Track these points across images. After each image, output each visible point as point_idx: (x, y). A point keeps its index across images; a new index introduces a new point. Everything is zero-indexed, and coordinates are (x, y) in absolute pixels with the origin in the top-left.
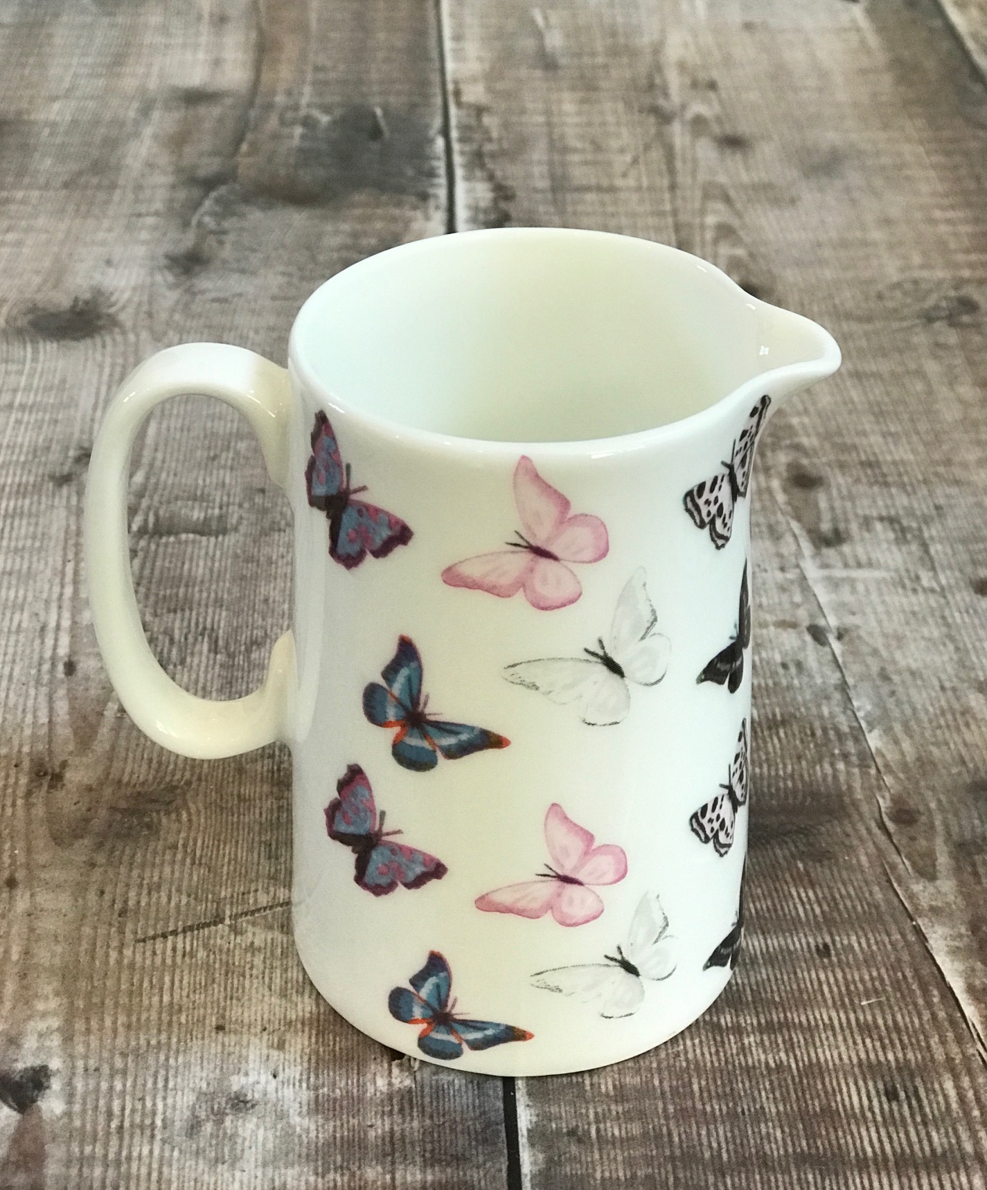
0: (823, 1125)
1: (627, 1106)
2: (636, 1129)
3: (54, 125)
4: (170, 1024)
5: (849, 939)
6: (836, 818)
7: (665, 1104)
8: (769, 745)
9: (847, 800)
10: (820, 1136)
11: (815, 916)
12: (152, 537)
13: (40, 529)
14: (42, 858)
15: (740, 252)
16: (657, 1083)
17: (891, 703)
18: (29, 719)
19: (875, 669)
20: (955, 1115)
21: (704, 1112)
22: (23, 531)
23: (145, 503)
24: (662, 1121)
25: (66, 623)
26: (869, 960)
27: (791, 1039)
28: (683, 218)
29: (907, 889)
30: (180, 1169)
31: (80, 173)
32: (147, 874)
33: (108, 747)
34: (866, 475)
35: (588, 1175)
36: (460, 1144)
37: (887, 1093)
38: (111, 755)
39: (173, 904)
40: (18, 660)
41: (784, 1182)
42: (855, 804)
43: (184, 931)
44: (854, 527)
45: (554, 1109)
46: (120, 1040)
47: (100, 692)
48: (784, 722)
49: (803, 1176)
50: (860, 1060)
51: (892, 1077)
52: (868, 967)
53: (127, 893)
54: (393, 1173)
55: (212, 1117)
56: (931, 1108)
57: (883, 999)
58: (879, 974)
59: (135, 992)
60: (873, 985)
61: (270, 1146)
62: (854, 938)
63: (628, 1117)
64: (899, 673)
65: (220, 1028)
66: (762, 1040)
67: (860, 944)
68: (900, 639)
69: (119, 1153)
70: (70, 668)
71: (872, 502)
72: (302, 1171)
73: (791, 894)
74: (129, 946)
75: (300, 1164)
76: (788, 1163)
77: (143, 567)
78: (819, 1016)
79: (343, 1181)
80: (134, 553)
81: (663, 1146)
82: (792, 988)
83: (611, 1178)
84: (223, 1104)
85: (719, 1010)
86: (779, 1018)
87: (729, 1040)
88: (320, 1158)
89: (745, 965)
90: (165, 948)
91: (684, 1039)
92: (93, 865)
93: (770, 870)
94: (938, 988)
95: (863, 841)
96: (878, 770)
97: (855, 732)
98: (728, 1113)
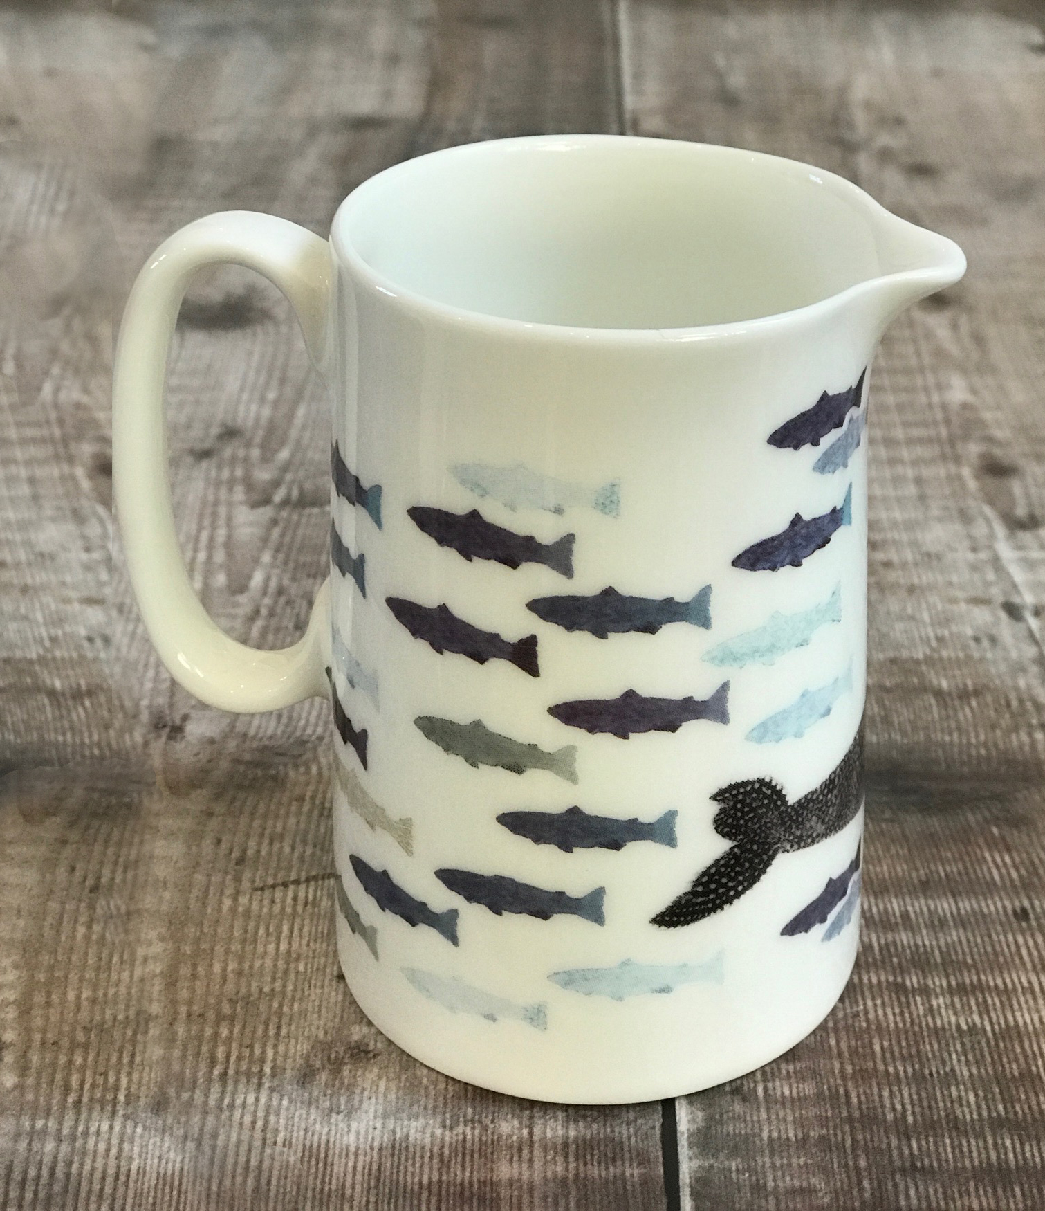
0: (1022, 1089)
1: (798, 1065)
2: (808, 1089)
4: (286, 972)
6: (1034, 785)
7: (842, 1064)
8: (960, 714)
10: (1019, 1100)
11: (1012, 880)
12: (295, 507)
16: (833, 1042)
18: (152, 674)
21: (887, 1074)
23: (289, 477)
24: (839, 1081)
27: (985, 1001)
30: (291, 1118)
31: (240, 186)
32: (270, 823)
35: (754, 1136)
39: (296, 854)
41: (978, 1147)
43: (307, 880)
46: (230, 988)
48: (976, 693)
49: (999, 1142)
53: (246, 842)
54: (531, 1128)
55: (328, 1066)
59: (249, 940)
61: (392, 1097)
63: (800, 1076)
65: (341, 977)
66: (953, 1002)
72: (427, 1124)
73: (984, 858)
74: (245, 894)
75: (425, 1117)
76: (982, 1127)
77: (282, 535)
78: (1016, 980)
79: (473, 1135)
80: (275, 522)
81: (839, 1107)
82: (986, 952)
83: (779, 1138)
84: (342, 1053)
85: (903, 971)
86: (971, 981)
87: (915, 1001)
88: (448, 1110)
89: (933, 925)
90: (285, 896)
91: (864, 999)
92: (211, 815)
93: (962, 833)
98: (914, 1075)
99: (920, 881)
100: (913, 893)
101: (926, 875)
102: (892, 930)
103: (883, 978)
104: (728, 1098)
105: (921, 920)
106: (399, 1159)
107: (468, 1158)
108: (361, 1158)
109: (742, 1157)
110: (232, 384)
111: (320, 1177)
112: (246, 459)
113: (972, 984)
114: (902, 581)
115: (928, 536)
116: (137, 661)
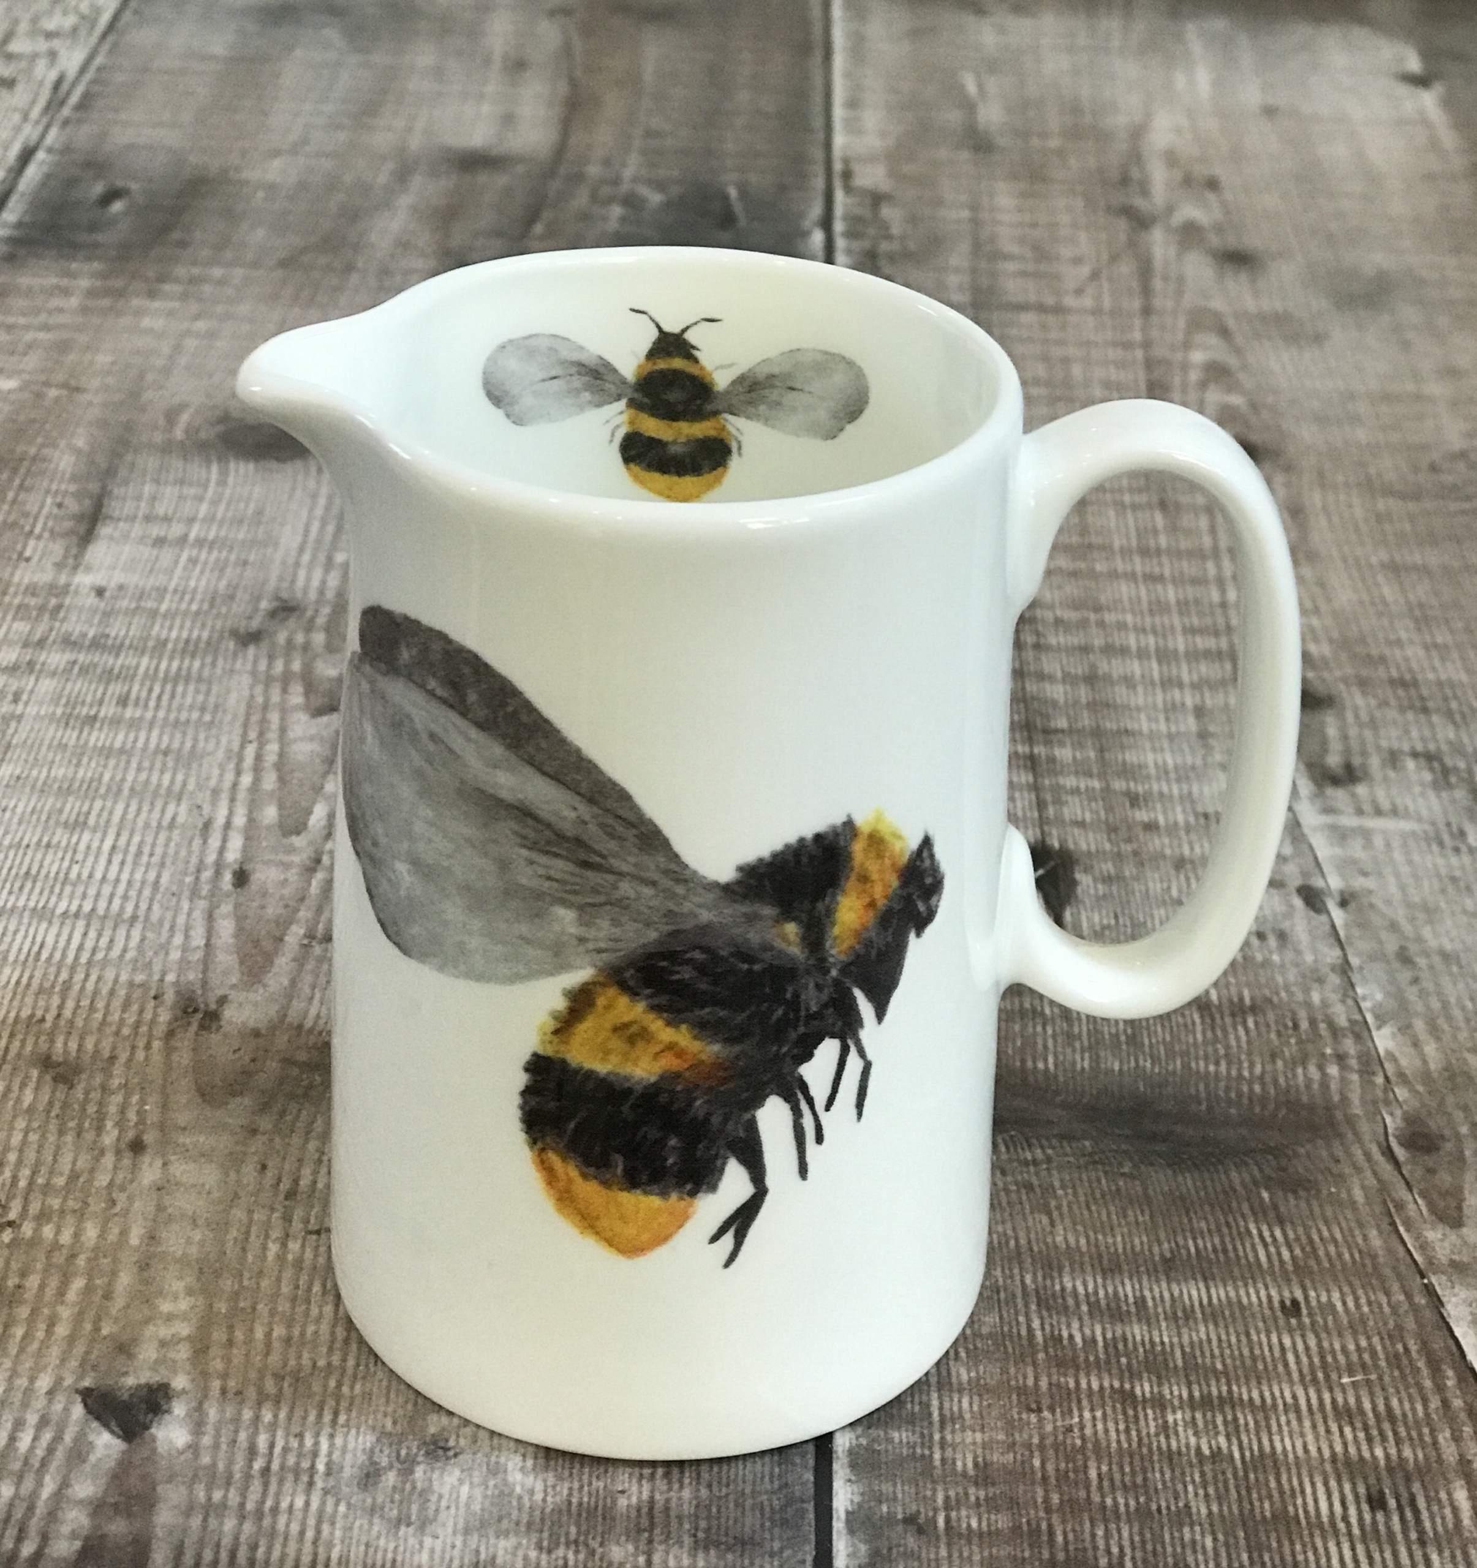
0: (1273, 1535)
1: (991, 1491)
2: (1002, 1521)
3: (272, 188)
4: (347, 1341)
5: (1329, 1296)
6: (1321, 1137)
7: (1046, 1491)
8: (1232, 1037)
9: (1339, 1115)
10: (1269, 1549)
11: (1282, 1262)
13: (212, 699)
14: (182, 1118)
15: (1236, 400)
16: (1037, 1463)
17: (1411, 994)
18: (178, 939)
19: (1391, 946)
20: (1467, 1534)
21: (1103, 1507)
22: (189, 700)
24: (1042, 1514)
25: (240, 820)
26: (1357, 1325)
27: (1235, 1419)
28: (1159, 352)
29: (1418, 1237)
30: (348, 1529)
31: (304, 251)
33: (286, 983)
34: (1398, 698)
36: (748, 1523)
37: (1370, 1500)
38: (290, 992)
40: (168, 861)
42: (1350, 1120)
44: (1375, 762)
45: (887, 1488)
46: (274, 1359)
47: (280, 911)
48: (1254, 1009)
50: (1334, 1455)
51: (1379, 1480)
52: (1355, 1334)
53: (299, 1170)
54: (649, 1554)
55: (397, 1465)
56: (1433, 1523)
57: (1373, 1377)
58: (1370, 1344)
59: (300, 1298)
60: (1360, 1357)
61: (477, 1507)
62: (1336, 1296)
63: (992, 1504)
64: (1427, 954)
66: (1194, 1418)
67: (1344, 1303)
68: (1430, 912)
69: (263, 1502)
70: (241, 878)
71: (1401, 730)
72: (519, 1544)
73: (1249, 1232)
74: (296, 1239)
75: (516, 1534)
78: (1277, 1394)
79: (576, 1560)
81: (1040, 1547)
82: (1241, 1354)
84: (414, 1449)
85: (1134, 1375)
86: (1219, 1392)
87: (1146, 1415)
88: (546, 1528)
89: (1176, 1318)
91: (1080, 1409)
92: (254, 1132)
93: (1222, 1197)
94: (1454, 1368)
95: (1358, 1169)
96: (1387, 1078)
97: (1357, 1029)
98: (1137, 1510)
99: (1162, 1255)
100: (1153, 1272)
101: (1171, 1249)
102: (1122, 1322)
103: (1106, 1384)
104: (900, 1528)
105: (1160, 1310)
110: (289, 539)
112: (306, 647)
113: (1220, 1397)
114: (1168, 852)
115: (1206, 790)
116: (161, 921)
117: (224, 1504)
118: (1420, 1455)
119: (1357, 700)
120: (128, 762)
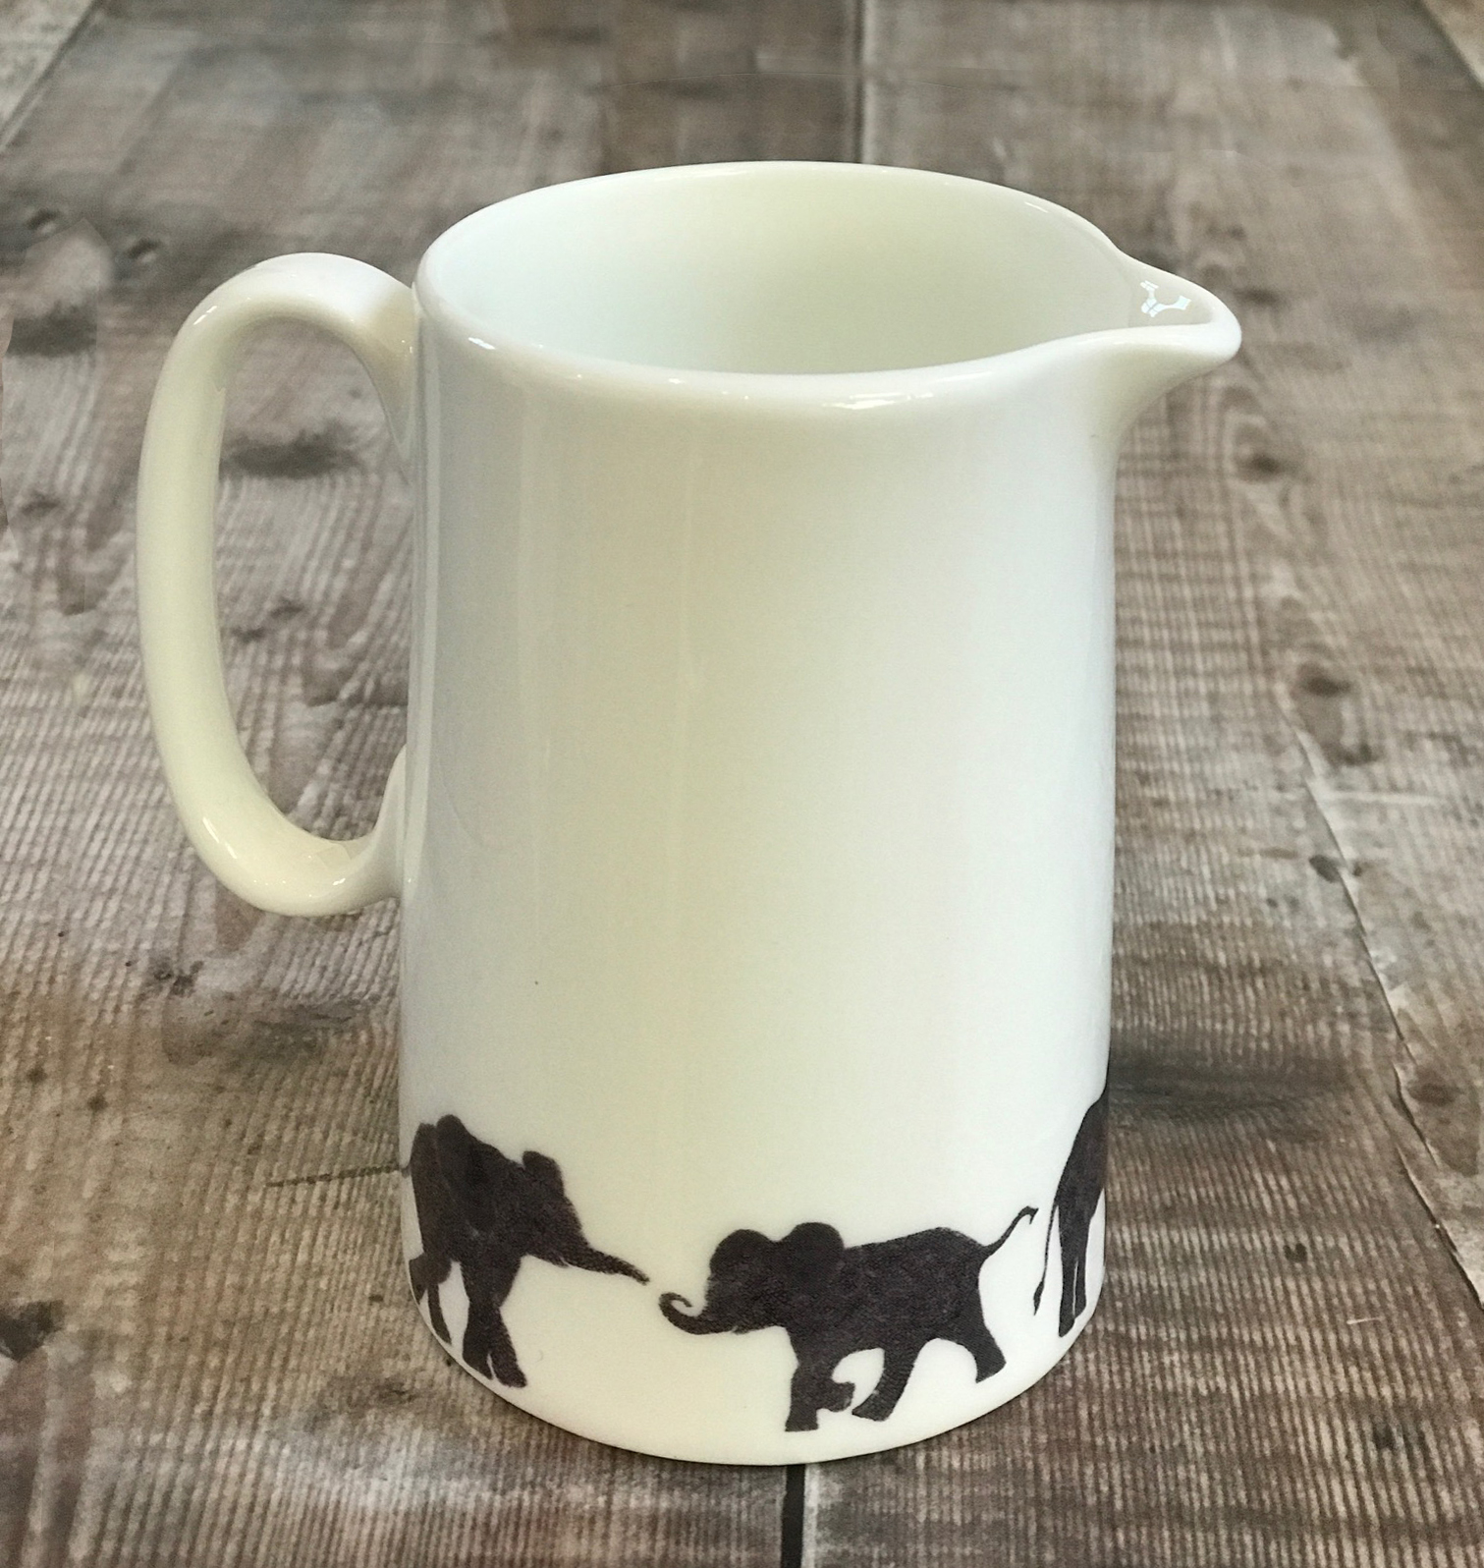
0: (1273, 1473)
2: (986, 1461)
4: (302, 1289)
5: (1336, 1241)
6: (1330, 1090)
7: (1034, 1432)
8: (1240, 997)
9: (1350, 1069)
10: (1268, 1486)
11: (1287, 1209)
12: (368, 706)
14: (148, 1077)
15: (1257, 421)
17: (1426, 957)
18: (157, 910)
19: (1406, 911)
21: (1093, 1446)
23: (363, 667)
24: (1028, 1453)
26: (1365, 1269)
27: (1235, 1360)
29: (1430, 1184)
30: (289, 1471)
32: (298, 1104)
33: (265, 949)
34: (1415, 685)
35: (906, 1516)
37: (1376, 1438)
38: (268, 960)
39: (329, 1142)
40: (152, 839)
41: (1206, 1544)
42: (1362, 1076)
43: (341, 1176)
44: (1391, 744)
46: (226, 1306)
48: (1263, 971)
49: (1235, 1536)
50: (1338, 1394)
51: (1385, 1418)
52: (1362, 1277)
53: (264, 1124)
54: (609, 1495)
55: (346, 1408)
56: (1443, 1460)
57: (1381, 1318)
58: (1378, 1287)
59: (257, 1247)
60: (1368, 1301)
61: (428, 1450)
62: (1343, 1242)
63: (975, 1445)
64: (1443, 920)
65: (376, 1298)
66: (1191, 1359)
67: (1352, 1248)
68: (1448, 882)
69: (203, 1444)
71: (1418, 714)
72: (472, 1485)
73: (1253, 1180)
74: (256, 1191)
75: (469, 1476)
76: (1215, 1518)
77: (348, 741)
78: (1280, 1336)
79: (532, 1502)
80: (339, 724)
81: (1024, 1486)
82: (1243, 1297)
83: (940, 1521)
84: (367, 1393)
85: (1127, 1317)
86: (1219, 1333)
87: (1141, 1357)
88: (501, 1470)
89: (1175, 1264)
90: (310, 1195)
92: (220, 1089)
93: (1226, 1149)
94: (1466, 1310)
95: (1367, 1121)
96: (1399, 1033)
97: (1369, 988)
98: (1129, 1449)
99: (1163, 1204)
100: (1152, 1220)
101: (1172, 1198)
102: (1119, 1266)
103: (1100, 1327)
104: (877, 1468)
105: (1159, 1255)
106: (431, 1527)
107: (522, 1530)
108: (380, 1524)
109: (889, 1542)
110: (297, 548)
111: (324, 1545)
112: (308, 643)
113: (1219, 1339)
114: (1178, 825)
115: (1219, 769)
116: (139, 895)
117: (161, 1448)
118: (1430, 1395)
119: (1374, 688)
120: (118, 748)
